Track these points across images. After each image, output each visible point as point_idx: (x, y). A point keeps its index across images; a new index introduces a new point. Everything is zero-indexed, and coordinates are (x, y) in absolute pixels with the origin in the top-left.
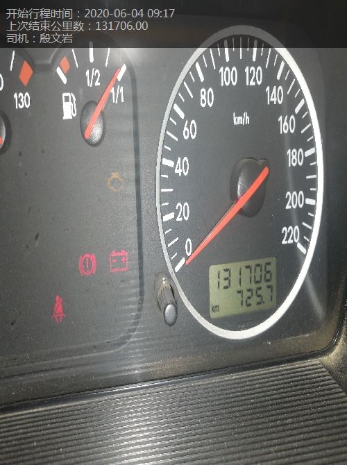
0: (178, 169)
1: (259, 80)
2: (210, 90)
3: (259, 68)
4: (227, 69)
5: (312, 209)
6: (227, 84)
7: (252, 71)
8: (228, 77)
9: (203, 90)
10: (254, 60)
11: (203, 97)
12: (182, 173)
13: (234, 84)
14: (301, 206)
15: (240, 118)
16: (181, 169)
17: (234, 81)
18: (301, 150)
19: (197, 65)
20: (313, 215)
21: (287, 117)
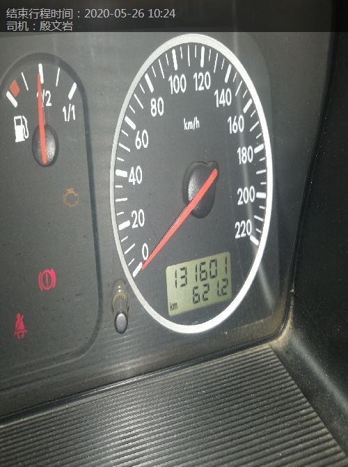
0: (132, 178)
1: (208, 84)
2: (160, 99)
3: (208, 73)
4: (176, 77)
5: (263, 202)
6: (177, 92)
7: (201, 77)
8: (177, 84)
9: (153, 100)
10: (202, 65)
11: (153, 107)
12: (136, 182)
13: (183, 91)
14: (252, 201)
15: (190, 123)
16: (135, 177)
17: (183, 87)
18: (250, 148)
19: (147, 77)
20: (264, 208)
21: (235, 117)
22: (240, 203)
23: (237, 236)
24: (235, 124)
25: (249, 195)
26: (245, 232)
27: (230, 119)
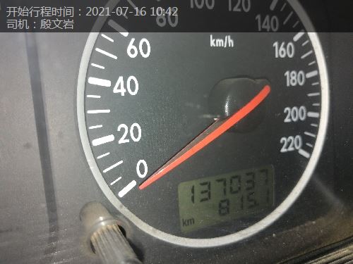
14: (303, 119)
18: (301, 73)
20: (316, 125)
21: (283, 44)
22: (287, 120)
23: (283, 150)
24: (282, 49)
25: (299, 113)
26: (294, 146)
27: (276, 44)
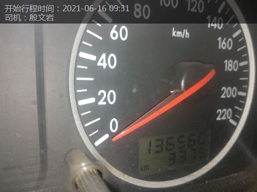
14: (234, 96)
18: (236, 62)
20: (244, 102)
21: (225, 39)
22: (223, 96)
23: (218, 119)
24: (224, 43)
25: (232, 92)
26: (226, 116)
27: (220, 39)
